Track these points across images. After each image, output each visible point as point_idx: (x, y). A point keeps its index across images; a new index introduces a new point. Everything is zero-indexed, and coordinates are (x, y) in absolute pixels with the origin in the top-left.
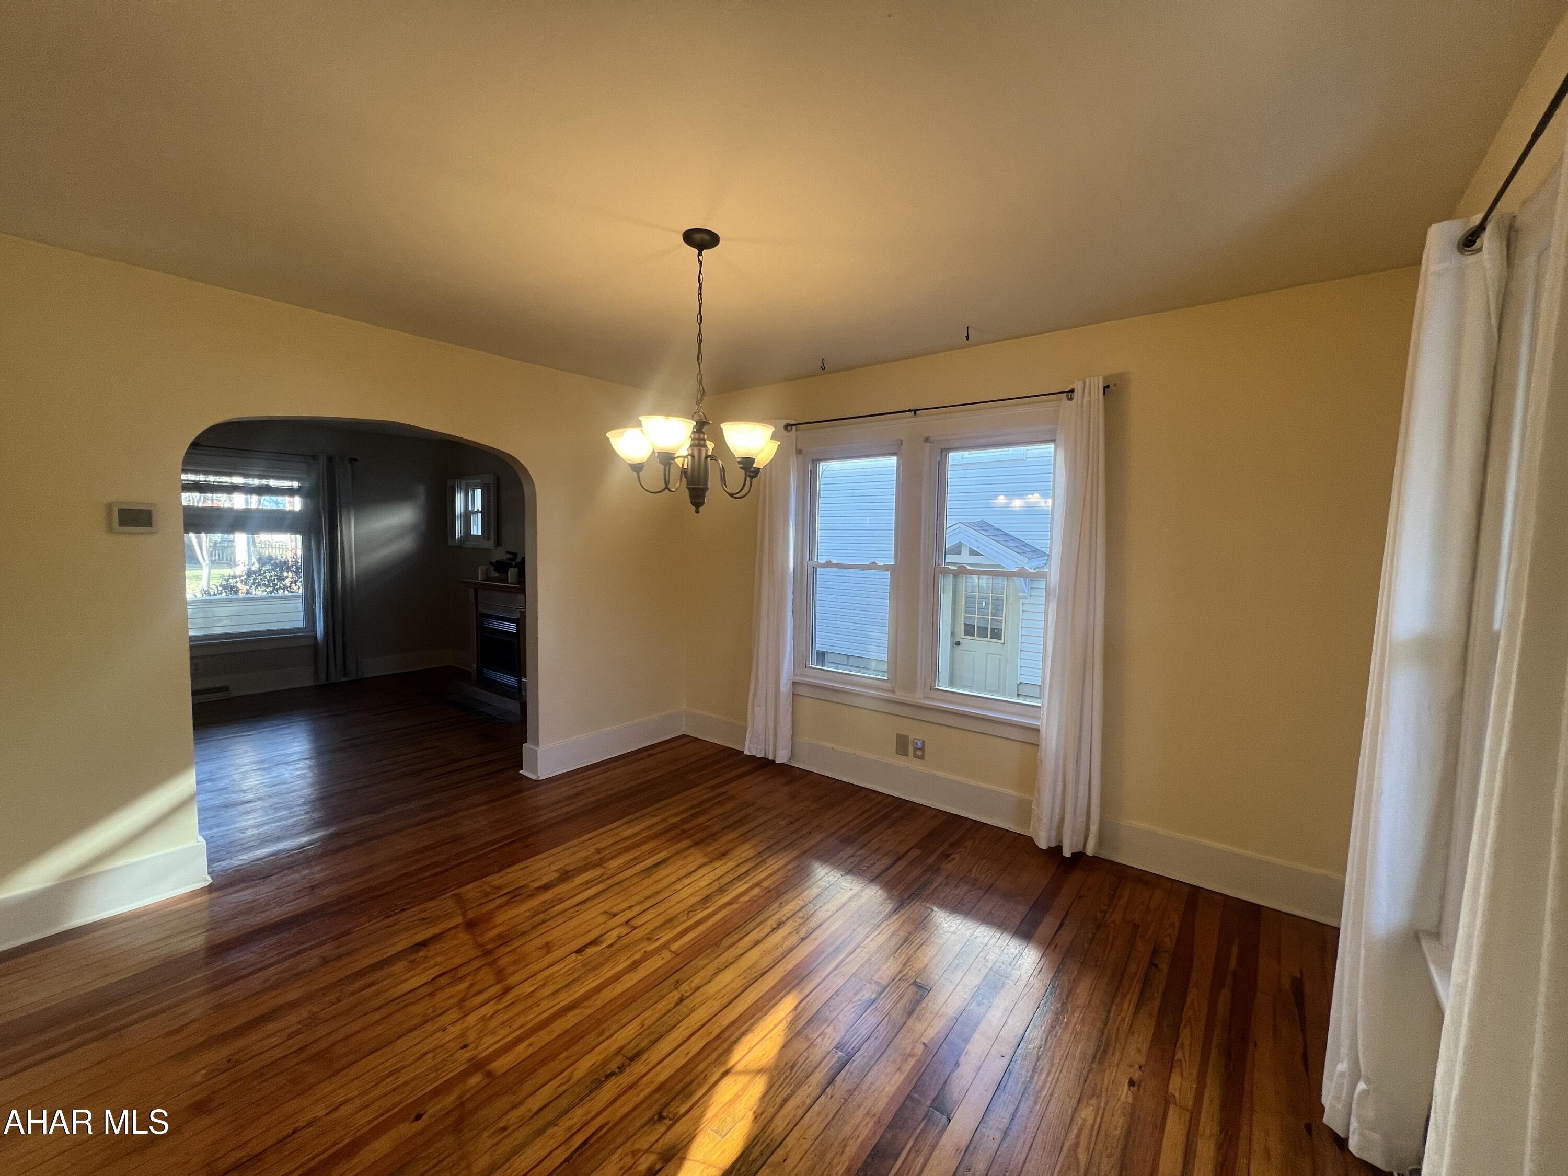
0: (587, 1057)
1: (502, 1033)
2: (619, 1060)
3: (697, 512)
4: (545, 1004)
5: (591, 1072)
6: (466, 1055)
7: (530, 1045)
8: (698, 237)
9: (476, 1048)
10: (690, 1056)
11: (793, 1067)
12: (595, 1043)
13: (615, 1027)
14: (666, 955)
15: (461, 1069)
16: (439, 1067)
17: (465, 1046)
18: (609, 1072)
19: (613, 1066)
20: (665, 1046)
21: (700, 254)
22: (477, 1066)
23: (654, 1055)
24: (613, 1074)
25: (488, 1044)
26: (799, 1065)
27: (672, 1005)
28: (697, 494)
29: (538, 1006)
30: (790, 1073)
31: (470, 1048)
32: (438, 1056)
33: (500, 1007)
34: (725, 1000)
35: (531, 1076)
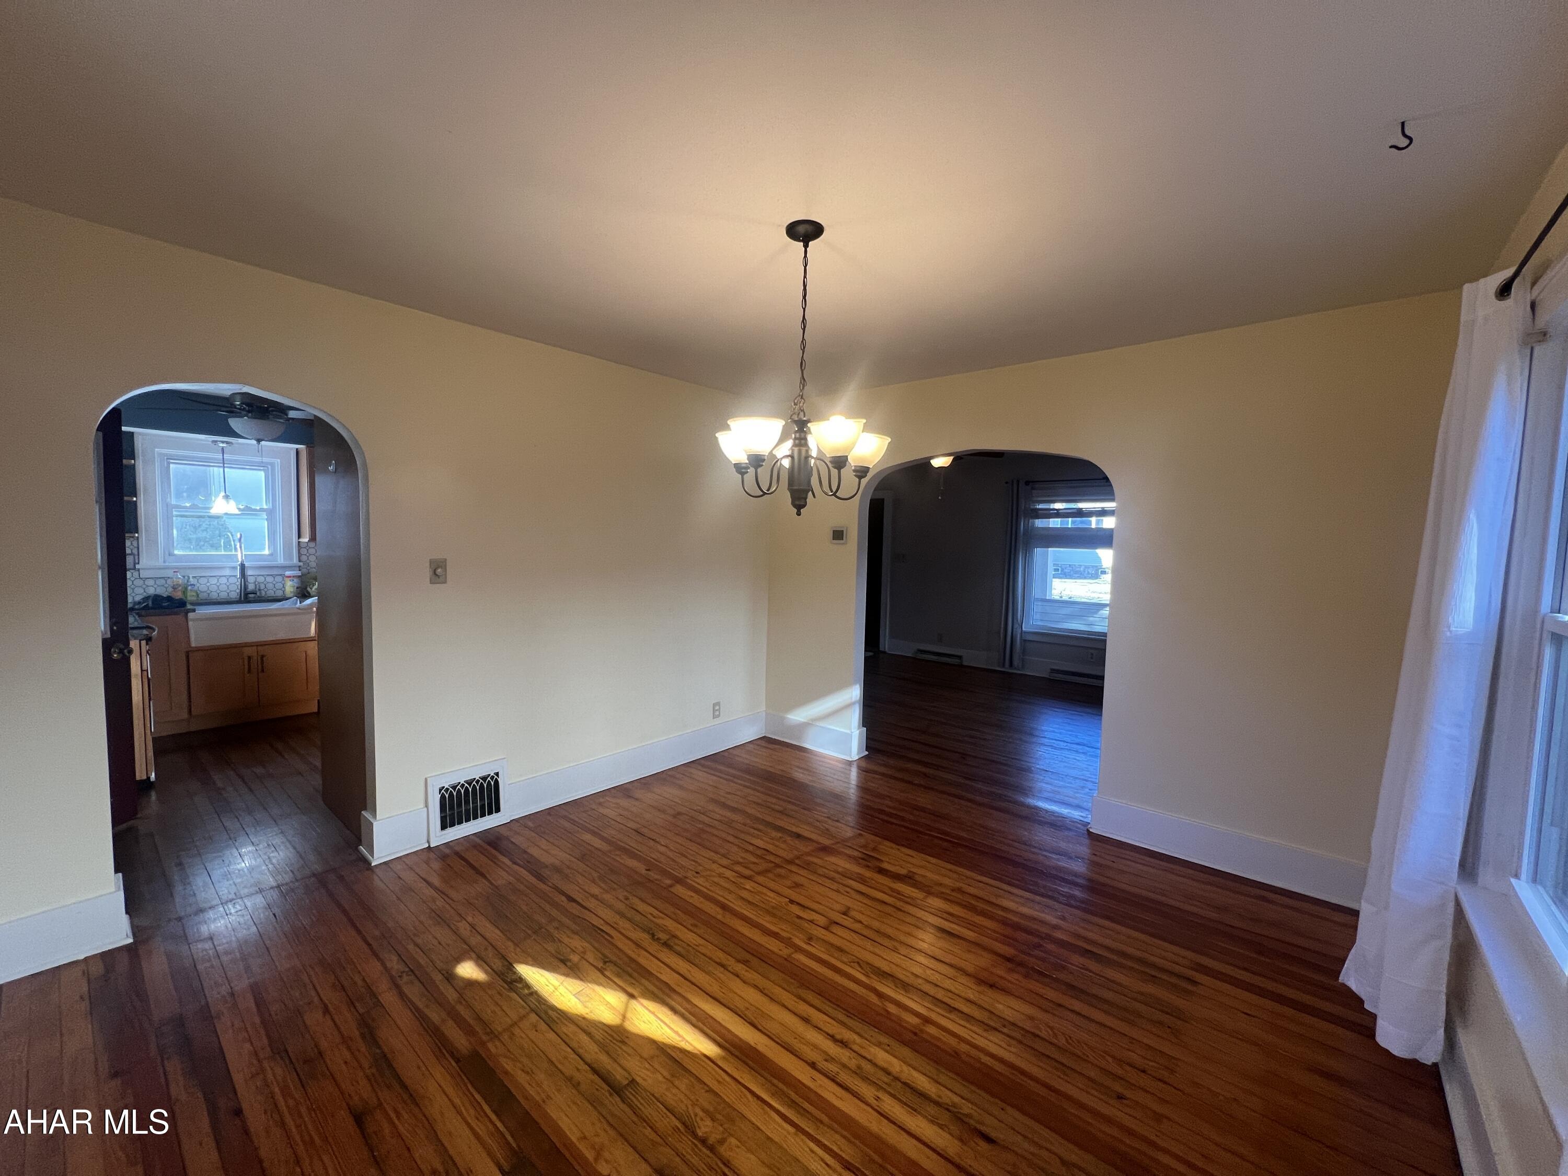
0: (673, 922)
2: (665, 937)
3: (799, 514)
4: (731, 898)
5: (660, 927)
8: (801, 228)
9: (694, 876)
10: (659, 975)
11: (623, 1042)
13: (699, 932)
14: (786, 952)
18: (657, 934)
19: (661, 936)
22: (680, 881)
24: (653, 936)
25: (694, 881)
26: (623, 1047)
27: (718, 960)
30: (617, 1041)
35: (663, 902)
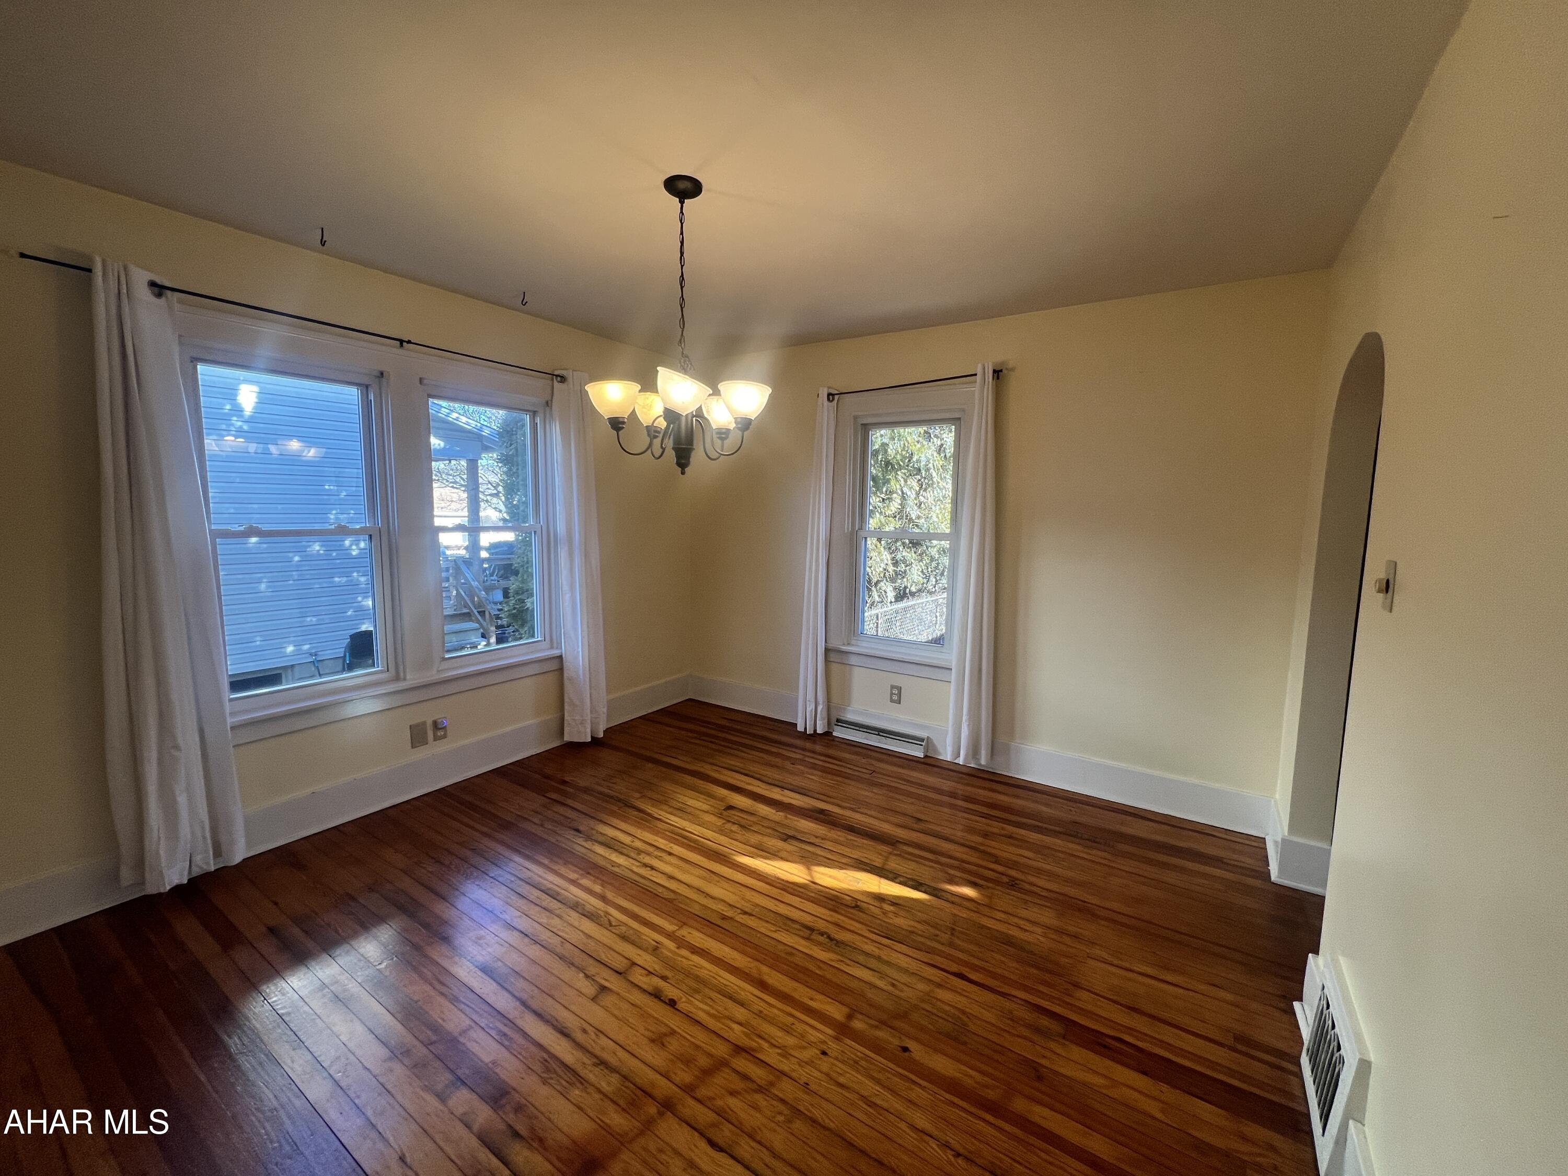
0: (819, 957)
1: (799, 1027)
2: (815, 936)
3: (683, 473)
4: (758, 1005)
5: (828, 949)
6: (834, 1047)
7: (811, 999)
8: (682, 185)
9: (824, 1042)
12: (801, 955)
13: (781, 947)
14: (684, 932)
15: (849, 1042)
16: (851, 1062)
17: (824, 1053)
18: (828, 940)
19: (822, 939)
20: (796, 915)
21: (682, 203)
22: (843, 1030)
23: (807, 920)
24: (829, 937)
25: (819, 1033)
27: (753, 918)
28: (683, 456)
29: (761, 1012)
31: (824, 1047)
32: (839, 1070)
33: (765, 1045)
34: (743, 889)
35: (844, 985)
